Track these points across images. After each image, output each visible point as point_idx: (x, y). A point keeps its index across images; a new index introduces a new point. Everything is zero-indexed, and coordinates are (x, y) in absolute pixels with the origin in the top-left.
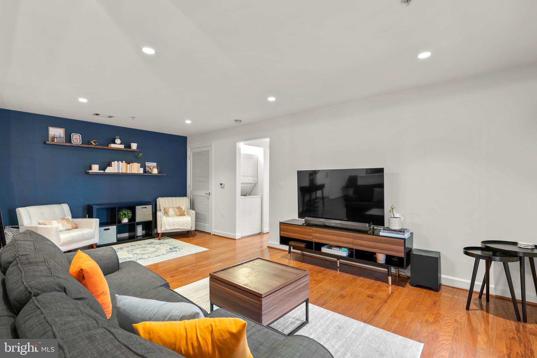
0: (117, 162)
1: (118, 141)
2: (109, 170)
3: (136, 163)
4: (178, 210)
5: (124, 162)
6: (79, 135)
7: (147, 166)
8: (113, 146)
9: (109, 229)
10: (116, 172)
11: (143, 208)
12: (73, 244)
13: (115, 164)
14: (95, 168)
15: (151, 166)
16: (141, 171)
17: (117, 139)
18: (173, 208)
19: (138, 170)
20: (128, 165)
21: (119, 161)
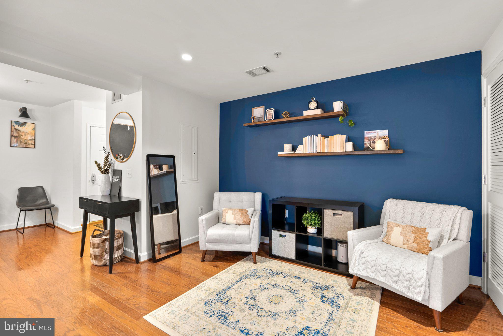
0: (310, 136)
1: (313, 105)
2: (301, 150)
3: (338, 135)
4: (413, 235)
5: (319, 135)
6: (272, 109)
7: (367, 138)
8: (306, 113)
9: (285, 236)
10: (308, 152)
11: (334, 214)
12: (221, 244)
13: (307, 140)
14: (287, 149)
15: (375, 138)
16: (349, 147)
17: (312, 102)
18: (404, 227)
19: (342, 146)
20: (326, 139)
21: (313, 136)
